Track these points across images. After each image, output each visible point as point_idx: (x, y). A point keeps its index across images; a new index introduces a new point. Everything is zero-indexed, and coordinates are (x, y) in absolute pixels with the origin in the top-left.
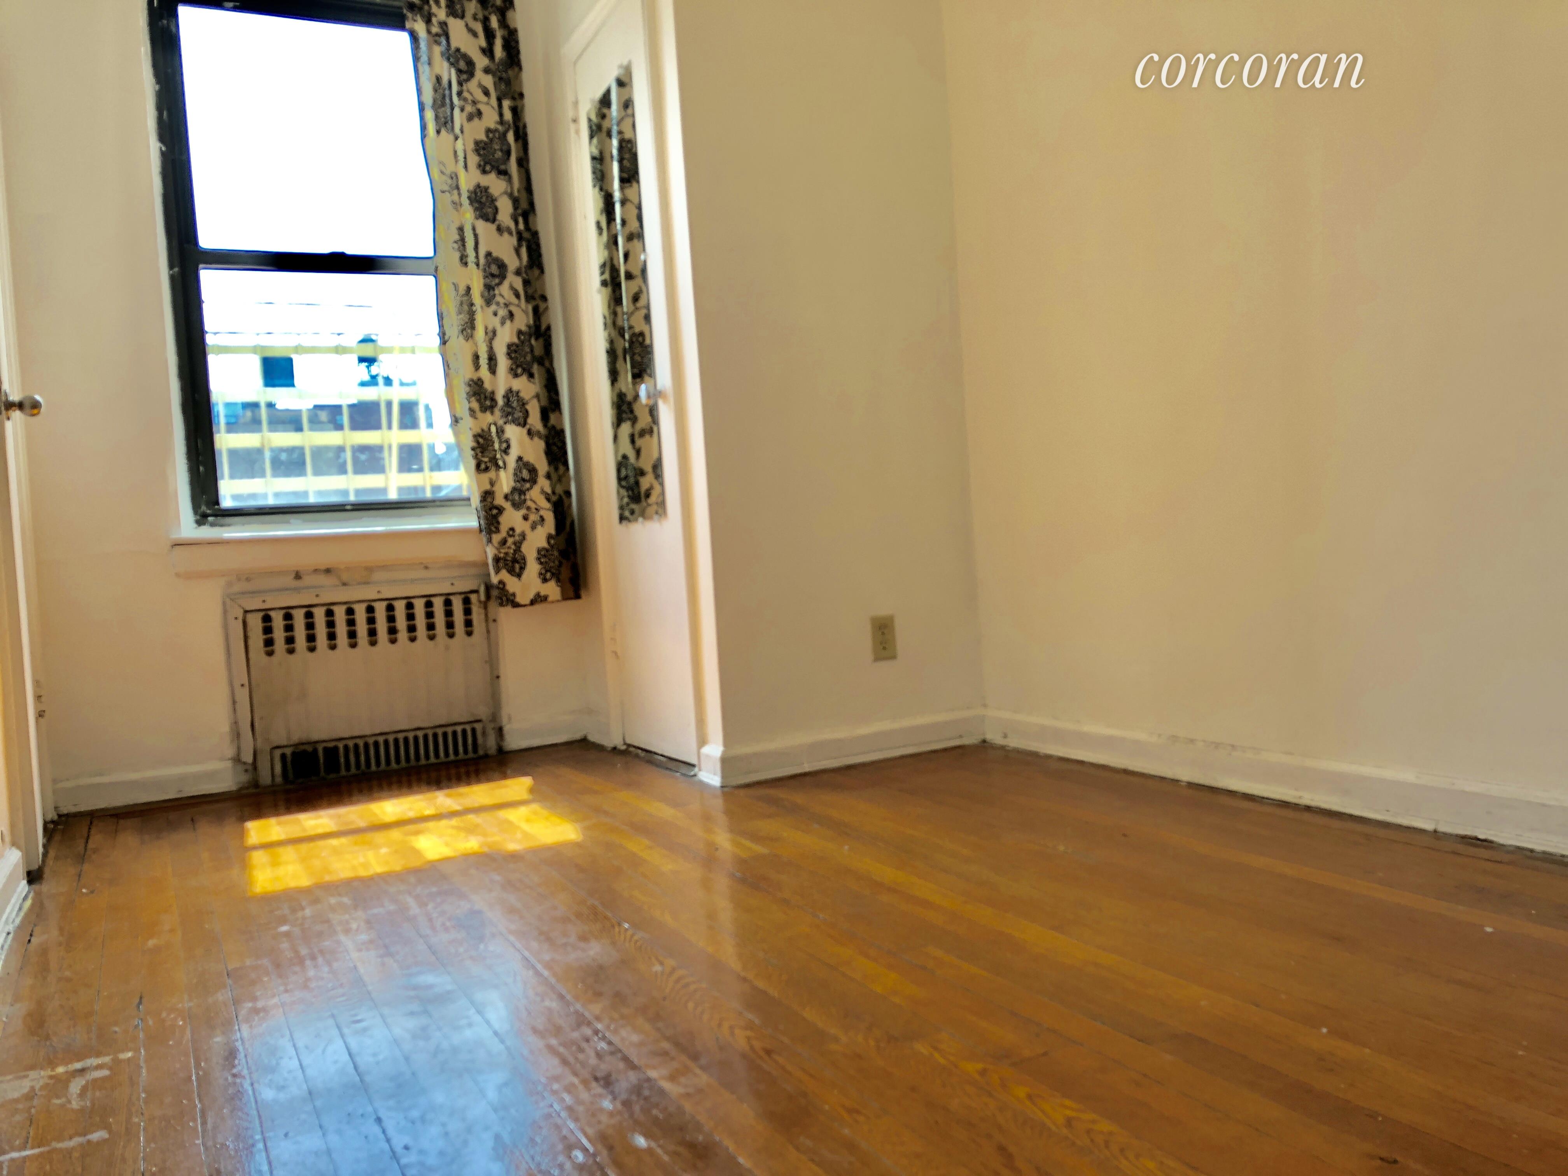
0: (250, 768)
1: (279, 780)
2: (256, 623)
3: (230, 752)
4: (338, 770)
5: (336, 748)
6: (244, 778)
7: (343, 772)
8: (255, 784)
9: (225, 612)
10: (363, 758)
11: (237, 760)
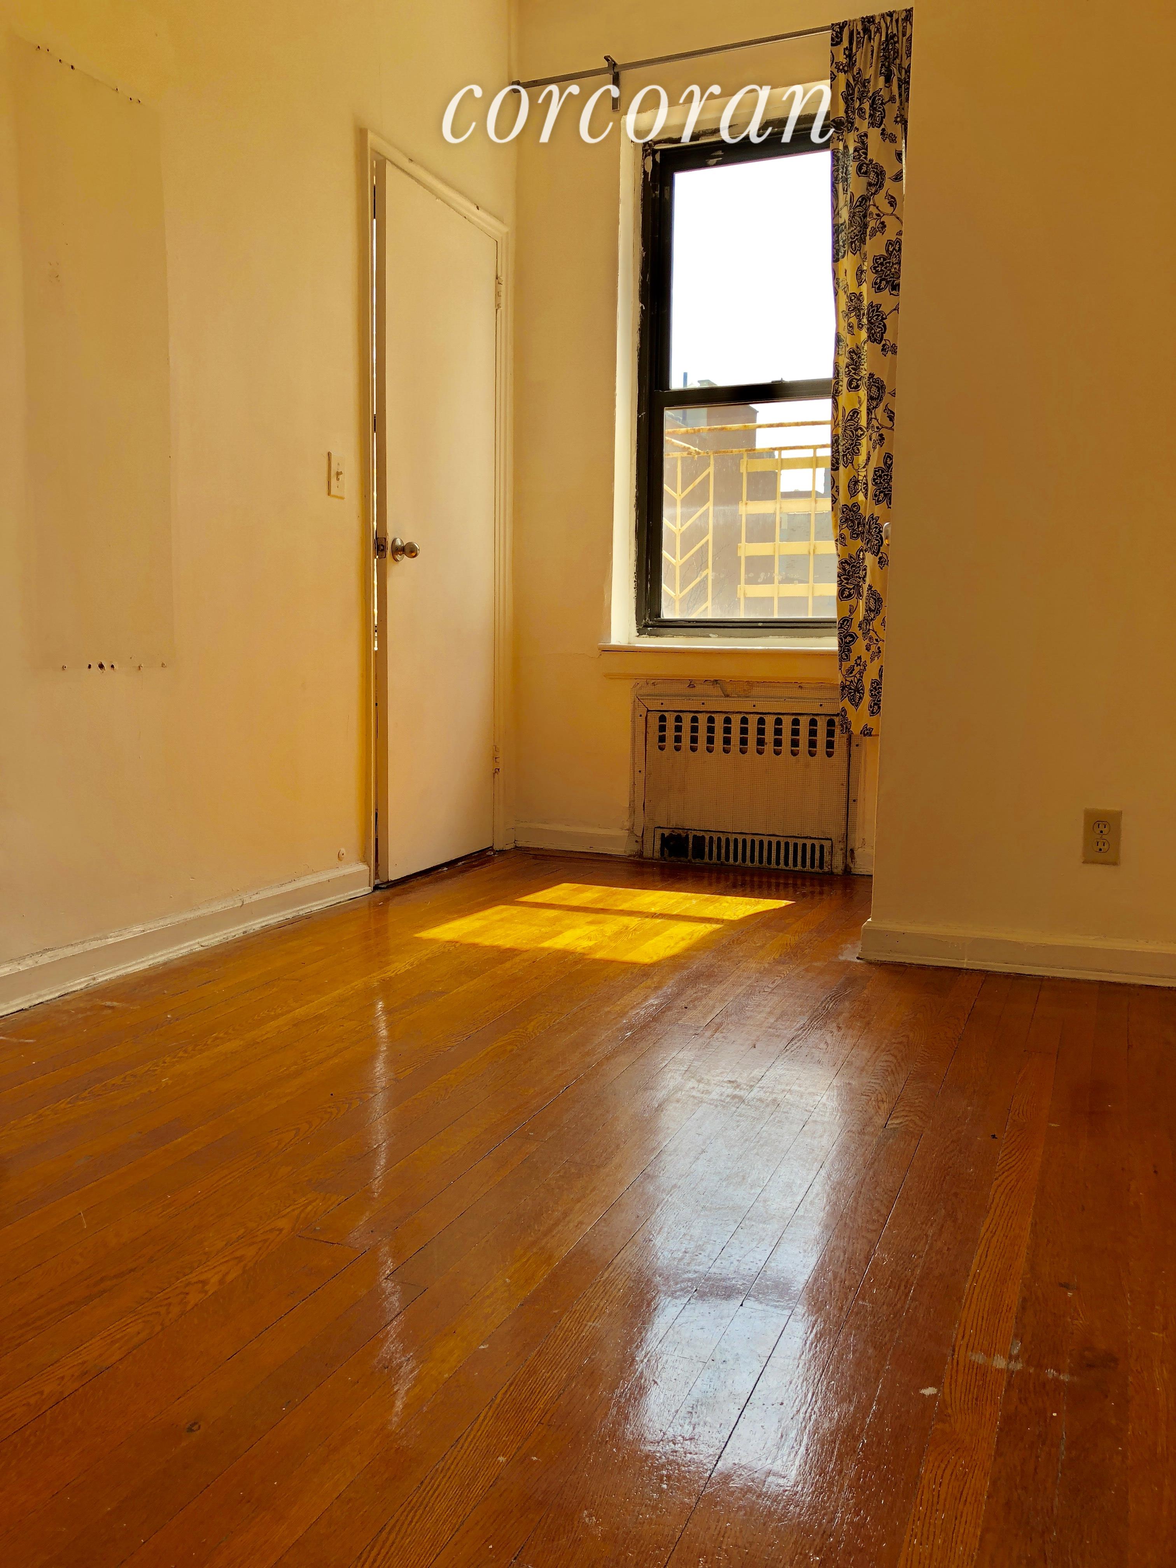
0: (640, 840)
1: (657, 855)
2: (654, 722)
3: (627, 824)
4: (703, 858)
5: (703, 837)
6: (636, 847)
7: (707, 860)
8: (640, 854)
9: (634, 709)
10: (723, 851)
11: (631, 830)
